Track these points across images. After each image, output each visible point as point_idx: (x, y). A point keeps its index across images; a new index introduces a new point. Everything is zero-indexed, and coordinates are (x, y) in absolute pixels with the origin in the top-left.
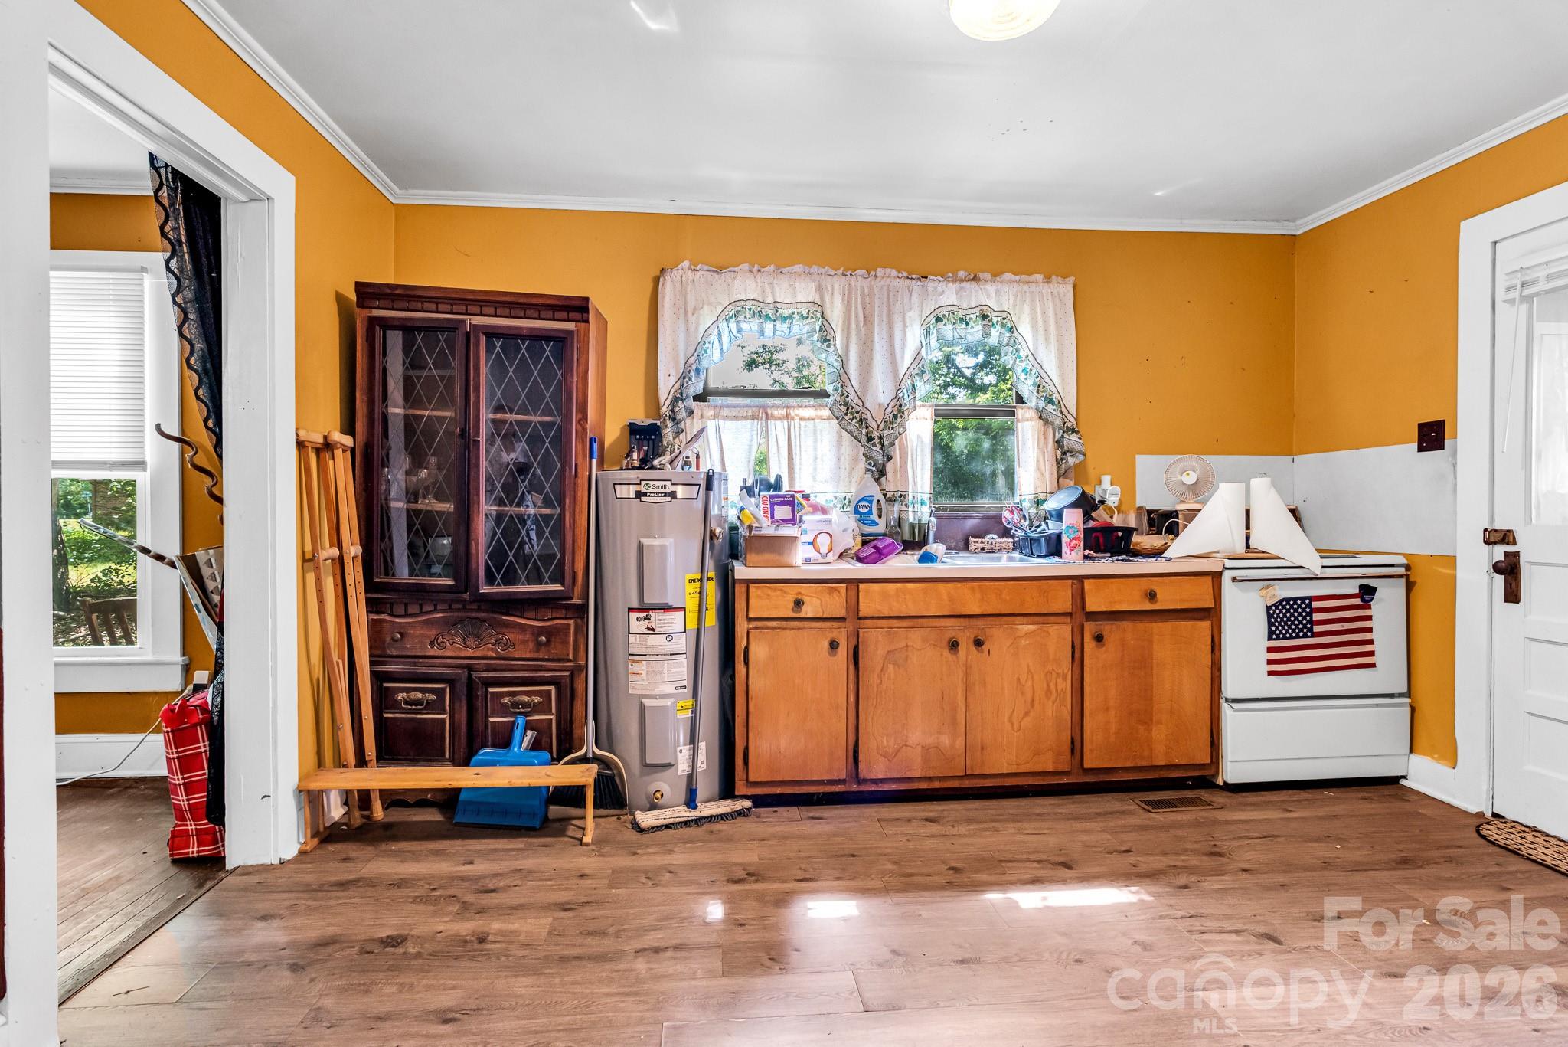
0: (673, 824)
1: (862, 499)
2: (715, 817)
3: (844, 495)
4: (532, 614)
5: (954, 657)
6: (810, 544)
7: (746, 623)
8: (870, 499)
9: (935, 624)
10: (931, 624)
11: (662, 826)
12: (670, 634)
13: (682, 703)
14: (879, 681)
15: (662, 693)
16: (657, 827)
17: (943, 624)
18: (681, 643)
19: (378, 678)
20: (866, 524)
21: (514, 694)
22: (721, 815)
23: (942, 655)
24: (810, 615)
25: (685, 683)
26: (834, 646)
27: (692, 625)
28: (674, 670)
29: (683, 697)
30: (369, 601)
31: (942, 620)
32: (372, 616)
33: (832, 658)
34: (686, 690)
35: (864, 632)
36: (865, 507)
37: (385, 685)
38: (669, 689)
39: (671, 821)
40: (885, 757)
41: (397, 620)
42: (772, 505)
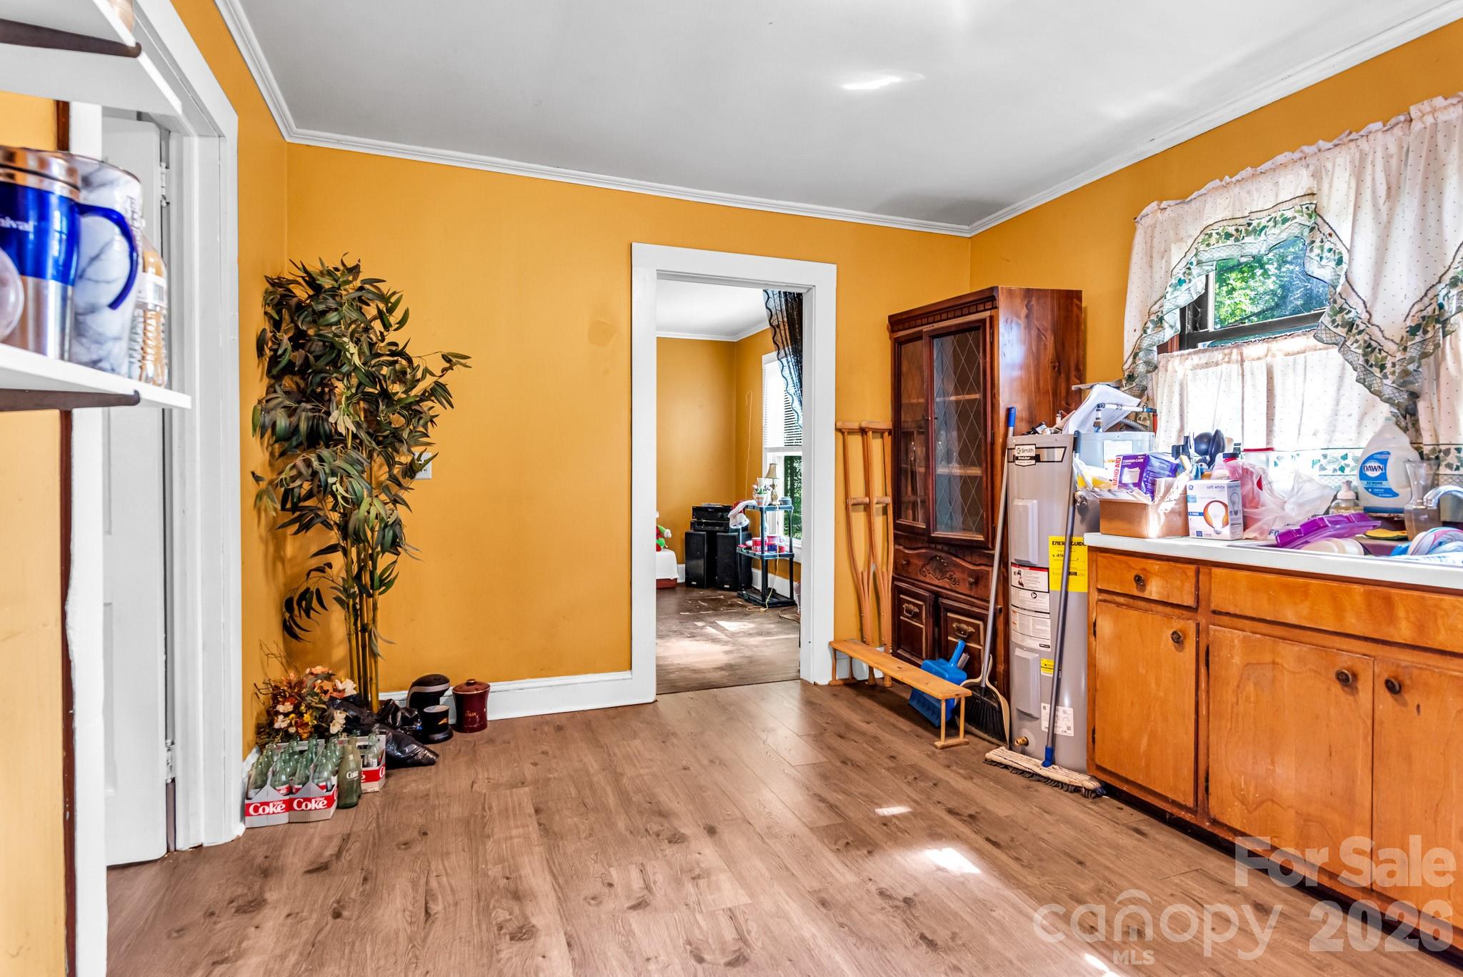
0: (1011, 767)
1: (1370, 458)
2: (1052, 780)
3: (1343, 452)
4: (968, 559)
5: (1351, 698)
6: (1201, 514)
7: (1096, 593)
8: (1383, 457)
9: (1321, 643)
10: (1315, 641)
11: (1001, 764)
12: (1034, 592)
13: (1044, 661)
14: (1235, 700)
15: (1029, 646)
16: (998, 763)
17: (1338, 646)
18: (1044, 603)
19: (896, 591)
20: (1376, 494)
21: (960, 621)
22: (1059, 782)
23: (1329, 689)
24: (1155, 597)
25: (1049, 643)
26: (1178, 639)
27: (1056, 587)
28: (1038, 627)
29: (1047, 656)
30: (896, 536)
31: (1332, 637)
32: (897, 547)
33: (1177, 653)
34: (1049, 650)
35: (1215, 631)
36: (1374, 469)
37: (901, 596)
38: (1034, 644)
39: (1010, 763)
40: (1243, 803)
41: (906, 551)
42: (1123, 467)
